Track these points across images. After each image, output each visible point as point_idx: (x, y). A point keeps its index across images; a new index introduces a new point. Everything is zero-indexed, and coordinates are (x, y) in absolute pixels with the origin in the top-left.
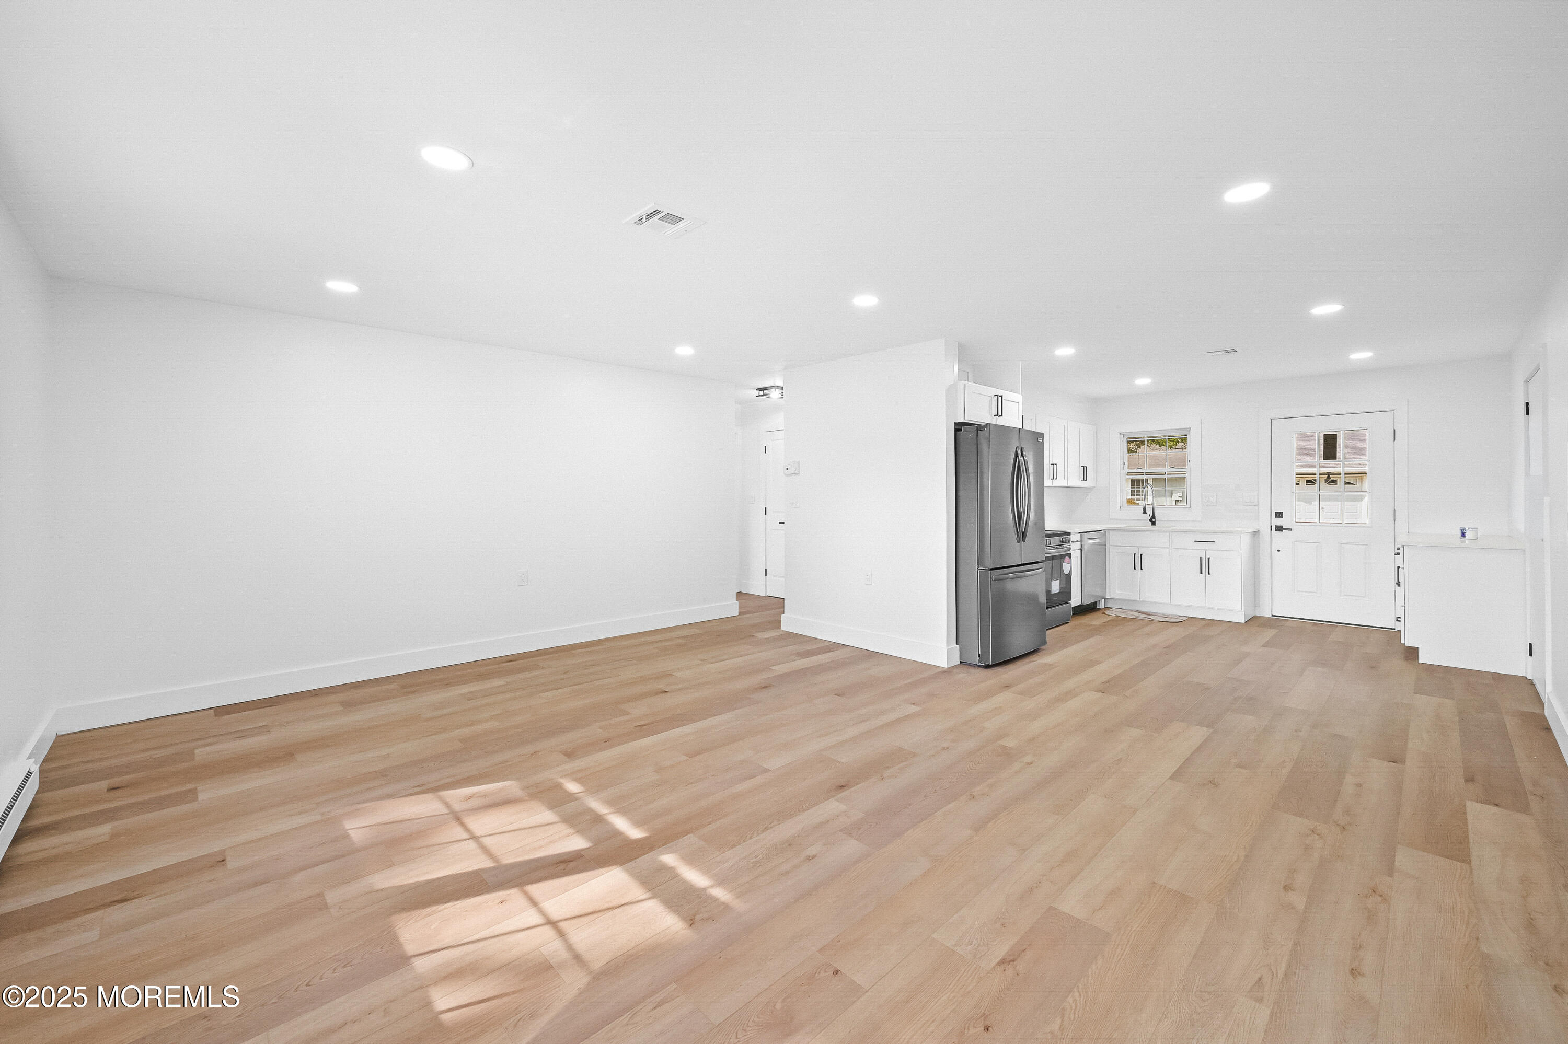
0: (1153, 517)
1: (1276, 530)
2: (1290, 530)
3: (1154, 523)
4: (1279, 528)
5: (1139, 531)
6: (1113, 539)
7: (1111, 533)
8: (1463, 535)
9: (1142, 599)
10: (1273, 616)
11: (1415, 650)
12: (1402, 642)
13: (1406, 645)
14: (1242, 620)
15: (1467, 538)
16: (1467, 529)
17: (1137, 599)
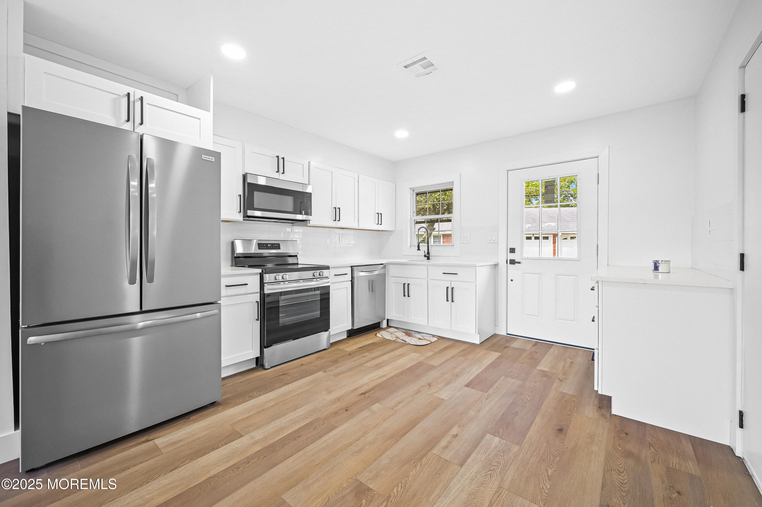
0: (428, 253)
1: (510, 263)
2: (519, 263)
3: (428, 258)
4: (513, 262)
5: (415, 265)
6: (392, 271)
7: (391, 266)
8: (656, 268)
9: (409, 321)
10: (508, 334)
11: (609, 399)
12: (596, 389)
13: (600, 392)
14: (478, 343)
15: (660, 271)
16: (660, 262)
17: (406, 321)
